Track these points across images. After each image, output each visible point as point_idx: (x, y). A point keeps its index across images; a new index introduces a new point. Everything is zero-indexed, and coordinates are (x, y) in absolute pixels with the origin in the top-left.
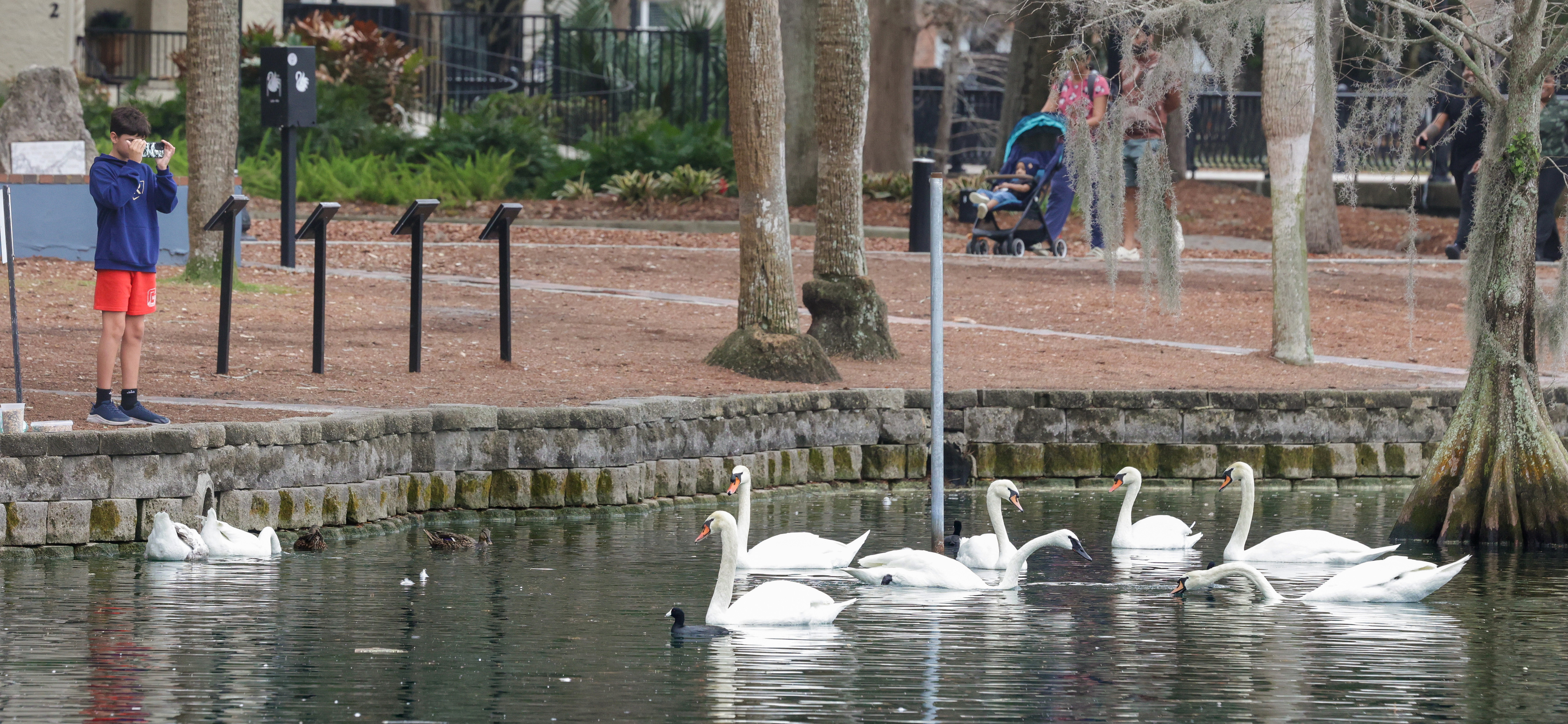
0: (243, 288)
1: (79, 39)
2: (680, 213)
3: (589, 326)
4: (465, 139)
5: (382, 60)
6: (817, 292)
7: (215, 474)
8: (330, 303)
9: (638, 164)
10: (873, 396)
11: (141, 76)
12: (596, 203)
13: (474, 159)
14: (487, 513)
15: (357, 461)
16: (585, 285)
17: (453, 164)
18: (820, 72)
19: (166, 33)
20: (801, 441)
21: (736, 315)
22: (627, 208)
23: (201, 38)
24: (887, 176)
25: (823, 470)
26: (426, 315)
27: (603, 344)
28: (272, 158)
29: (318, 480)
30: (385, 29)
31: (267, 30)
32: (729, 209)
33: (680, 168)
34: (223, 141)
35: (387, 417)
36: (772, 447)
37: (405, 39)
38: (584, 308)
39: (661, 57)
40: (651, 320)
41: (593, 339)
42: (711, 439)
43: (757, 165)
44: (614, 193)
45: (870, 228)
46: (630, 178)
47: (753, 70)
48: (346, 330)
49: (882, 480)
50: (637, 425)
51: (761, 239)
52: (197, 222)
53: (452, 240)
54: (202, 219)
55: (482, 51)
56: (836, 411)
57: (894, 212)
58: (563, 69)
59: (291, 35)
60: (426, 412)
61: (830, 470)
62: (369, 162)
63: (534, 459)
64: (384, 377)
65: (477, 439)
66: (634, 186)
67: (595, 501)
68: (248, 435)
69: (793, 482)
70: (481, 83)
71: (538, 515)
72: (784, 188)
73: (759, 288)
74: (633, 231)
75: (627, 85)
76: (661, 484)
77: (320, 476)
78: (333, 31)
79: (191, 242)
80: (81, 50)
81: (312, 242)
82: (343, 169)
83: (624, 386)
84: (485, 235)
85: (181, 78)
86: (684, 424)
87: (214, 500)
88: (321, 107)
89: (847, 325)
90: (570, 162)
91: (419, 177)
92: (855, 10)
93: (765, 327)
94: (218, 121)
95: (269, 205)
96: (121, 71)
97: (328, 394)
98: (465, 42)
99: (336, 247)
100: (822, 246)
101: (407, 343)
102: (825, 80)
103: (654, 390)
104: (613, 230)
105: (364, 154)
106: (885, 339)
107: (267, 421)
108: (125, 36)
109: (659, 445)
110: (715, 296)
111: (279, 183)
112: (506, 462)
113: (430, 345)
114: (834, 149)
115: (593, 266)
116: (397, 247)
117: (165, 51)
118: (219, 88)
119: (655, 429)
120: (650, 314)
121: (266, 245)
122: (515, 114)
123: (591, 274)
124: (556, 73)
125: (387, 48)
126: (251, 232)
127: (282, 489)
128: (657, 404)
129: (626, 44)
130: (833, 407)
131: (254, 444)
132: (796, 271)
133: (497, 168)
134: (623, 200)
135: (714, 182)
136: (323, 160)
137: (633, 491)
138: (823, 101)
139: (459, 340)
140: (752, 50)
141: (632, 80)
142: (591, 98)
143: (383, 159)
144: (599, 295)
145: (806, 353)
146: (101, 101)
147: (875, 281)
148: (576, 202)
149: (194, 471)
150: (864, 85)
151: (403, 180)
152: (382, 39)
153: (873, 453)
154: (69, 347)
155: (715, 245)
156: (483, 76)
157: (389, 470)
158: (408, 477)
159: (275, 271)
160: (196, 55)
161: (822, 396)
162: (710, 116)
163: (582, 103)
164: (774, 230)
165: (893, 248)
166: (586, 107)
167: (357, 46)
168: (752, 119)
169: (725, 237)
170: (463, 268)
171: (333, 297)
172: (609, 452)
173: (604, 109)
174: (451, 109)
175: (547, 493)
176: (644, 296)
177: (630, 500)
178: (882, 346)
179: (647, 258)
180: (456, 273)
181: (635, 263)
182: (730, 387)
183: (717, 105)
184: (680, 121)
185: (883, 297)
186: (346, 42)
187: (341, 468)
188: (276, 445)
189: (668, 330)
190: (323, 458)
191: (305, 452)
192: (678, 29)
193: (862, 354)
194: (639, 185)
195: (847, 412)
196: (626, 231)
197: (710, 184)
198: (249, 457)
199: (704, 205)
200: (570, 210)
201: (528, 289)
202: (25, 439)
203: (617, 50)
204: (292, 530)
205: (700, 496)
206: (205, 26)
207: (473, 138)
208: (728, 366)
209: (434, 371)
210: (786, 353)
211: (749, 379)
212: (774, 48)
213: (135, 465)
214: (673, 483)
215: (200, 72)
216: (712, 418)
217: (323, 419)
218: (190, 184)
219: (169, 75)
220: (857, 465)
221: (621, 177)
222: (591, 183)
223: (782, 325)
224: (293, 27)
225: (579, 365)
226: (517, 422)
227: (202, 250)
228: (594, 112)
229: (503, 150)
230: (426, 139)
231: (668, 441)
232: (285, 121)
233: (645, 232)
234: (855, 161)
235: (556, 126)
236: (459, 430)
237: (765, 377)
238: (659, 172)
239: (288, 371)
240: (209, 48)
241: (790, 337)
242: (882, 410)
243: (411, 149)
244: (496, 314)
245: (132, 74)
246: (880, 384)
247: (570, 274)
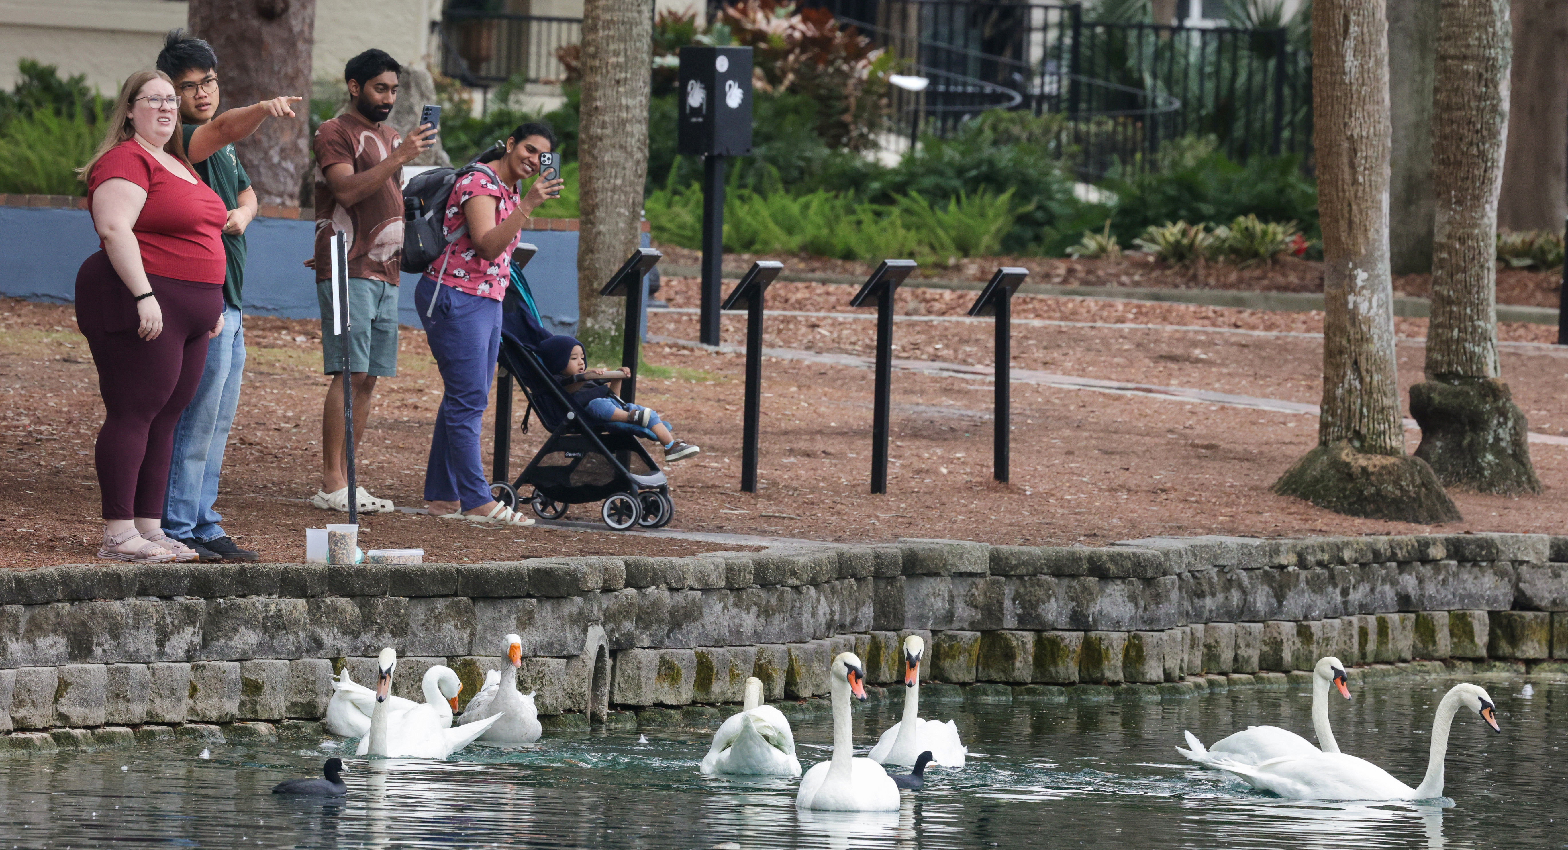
0: (650, 372)
1: (433, 25)
2: (1240, 281)
3: (1115, 436)
4: (950, 172)
5: (839, 62)
6: (1430, 398)
7: (610, 626)
8: (767, 396)
9: (1183, 213)
10: (1505, 543)
11: (515, 78)
12: (1125, 264)
13: (958, 201)
14: (973, 689)
15: (800, 614)
16: (1110, 379)
17: (932, 207)
18: (1441, 97)
19: (550, 20)
20: (1404, 603)
21: (1317, 426)
22: (1168, 272)
23: (601, 33)
24: (1529, 236)
25: (1434, 643)
26: (894, 416)
27: (1134, 462)
28: (688, 193)
29: (748, 638)
30: (845, 20)
31: (686, 19)
32: (1308, 276)
33: (1241, 219)
34: (628, 172)
35: (841, 555)
36: (1364, 609)
37: (870, 34)
38: (1109, 411)
39: (1218, 65)
40: (1200, 430)
41: (1122, 454)
42: (1280, 597)
43: (1350, 223)
44: (1150, 250)
45: (1503, 307)
46: (1172, 231)
47: (1348, 93)
48: (786, 433)
49: (1517, 660)
50: (1179, 575)
51: (1353, 324)
52: (590, 282)
53: (929, 312)
54: (596, 277)
55: (974, 52)
56: (1454, 563)
57: (1538, 286)
58: (1083, 79)
59: (718, 25)
60: (893, 549)
61: (1444, 643)
62: (817, 200)
63: (1038, 617)
64: (836, 498)
65: (961, 589)
66: (1178, 243)
67: (1120, 676)
68: (656, 574)
69: (1393, 658)
70: (973, 95)
71: (1043, 694)
72: (1388, 255)
73: (1350, 392)
74: (1175, 305)
75: (1171, 103)
76: (1211, 656)
77: (750, 632)
78: (775, 22)
79: (582, 309)
80: (436, 40)
81: (745, 313)
82: (783, 209)
83: (1161, 520)
84: (977, 310)
85: (568, 81)
86: (1244, 575)
87: (609, 662)
88: (754, 125)
89: (1471, 445)
90: (1091, 207)
91: (885, 222)
92: (1492, 12)
93: (1357, 444)
94: (621, 147)
95: (683, 256)
96: (489, 69)
97: (762, 520)
98: (951, 39)
99: (775, 319)
100: (1438, 335)
101: (868, 452)
102: (1448, 108)
103: (1203, 527)
104: (1148, 303)
105: (811, 191)
106: (1524, 465)
107: (681, 556)
108: (495, 22)
109: (1208, 602)
110: (1289, 398)
111: (698, 226)
112: (1000, 620)
113: (900, 457)
114: (1459, 202)
115: (1120, 352)
116: (856, 321)
117: (549, 44)
118: (624, 101)
119: (1203, 581)
120: (1199, 422)
121: (681, 314)
122: (1017, 140)
123: (1118, 365)
124: (1075, 86)
125: (846, 46)
126: (661, 296)
127: (699, 649)
128: (1206, 546)
129: (1170, 46)
130: (1449, 557)
131: (663, 587)
132: (1401, 367)
133: (991, 213)
134: (1162, 261)
135: (1288, 239)
136: (756, 197)
137: (1172, 664)
138: (1445, 137)
139: (939, 451)
140: (1348, 65)
141: (1177, 96)
142: (1121, 120)
143: (836, 197)
144: (1129, 394)
145: (1413, 481)
146: (461, 109)
147: (1510, 383)
148: (1099, 263)
149: (583, 621)
150: (1502, 116)
151: (864, 227)
152: (839, 34)
153: (1505, 622)
154: (417, 448)
155: (1289, 329)
156: (974, 85)
157: (842, 626)
158: (868, 636)
159: (692, 350)
160: (594, 56)
161: (1435, 542)
162: (1284, 147)
163: (1109, 126)
164: (1372, 313)
165: (1536, 338)
166: (1115, 131)
167: (806, 43)
168: (1345, 160)
169: (1302, 317)
170: (945, 352)
171: (770, 387)
172: (1140, 611)
173: (1139, 135)
174: (930, 131)
175: (1055, 664)
176: (1190, 396)
177: (1168, 677)
178: (1518, 475)
179: (1195, 344)
180: (935, 358)
181: (1179, 351)
182: (1307, 526)
183: (1293, 132)
184: (1241, 153)
185: (1521, 407)
186: (790, 36)
187: (778, 623)
188: (692, 589)
189: (1223, 445)
190: (754, 609)
191: (731, 600)
192: (1239, 26)
193: (1491, 484)
194: (1185, 241)
195: (1469, 565)
196: (1166, 305)
197: (1282, 242)
198: (656, 605)
199: (1273, 270)
200: (1089, 272)
201: (1033, 382)
202: (360, 573)
203: (1158, 55)
204: (712, 705)
205: (1264, 674)
206: (608, 17)
207: (960, 172)
208: (1305, 497)
209: (905, 493)
210: (1384, 481)
211: (1333, 516)
212: (1378, 63)
213: (505, 612)
214: (1227, 656)
215: (598, 79)
216: (1282, 567)
217: (755, 555)
218: (582, 230)
219: (553, 77)
220: (1482, 638)
221: (1161, 230)
222: (1119, 236)
223: (1380, 441)
224: (720, 14)
225: (1100, 490)
226: (1016, 567)
227: (595, 318)
228: (1125, 139)
229: (1000, 189)
230: (895, 172)
231: (1220, 597)
232: (710, 147)
233: (1192, 308)
234: (1486, 220)
235: (1072, 156)
236: (936, 574)
237: (1355, 514)
238: (1212, 224)
239: (709, 488)
240: (612, 47)
241: (1391, 460)
242: (1517, 563)
243: (876, 185)
244: (990, 417)
245: (503, 74)
246: (1516, 528)
247: (1089, 364)
